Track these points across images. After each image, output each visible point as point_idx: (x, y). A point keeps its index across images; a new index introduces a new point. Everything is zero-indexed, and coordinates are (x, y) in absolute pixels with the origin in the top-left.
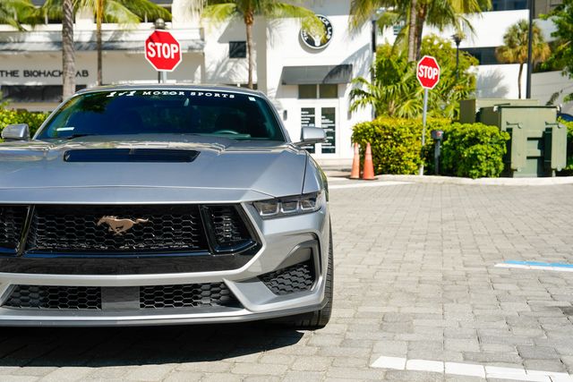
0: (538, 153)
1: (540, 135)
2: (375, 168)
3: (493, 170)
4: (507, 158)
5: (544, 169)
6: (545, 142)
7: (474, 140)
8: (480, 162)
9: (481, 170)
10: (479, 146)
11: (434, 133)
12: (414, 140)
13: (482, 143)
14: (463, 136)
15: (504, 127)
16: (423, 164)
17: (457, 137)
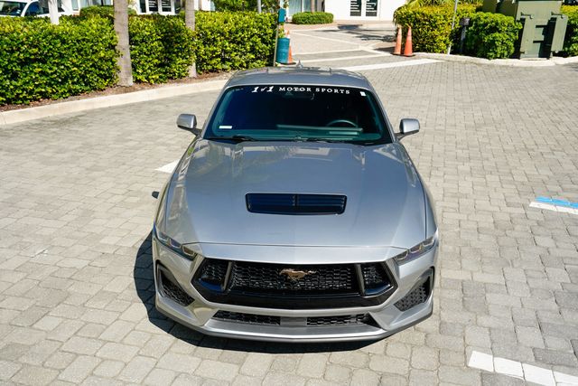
0: (542, 38)
1: (546, 24)
2: (414, 46)
3: (506, 53)
4: (518, 43)
5: (545, 52)
6: (549, 29)
7: (494, 29)
8: (496, 47)
9: (496, 53)
10: (497, 34)
11: (462, 20)
12: (446, 26)
13: (500, 32)
14: (486, 24)
15: (518, 18)
16: (451, 44)
17: (480, 25)
